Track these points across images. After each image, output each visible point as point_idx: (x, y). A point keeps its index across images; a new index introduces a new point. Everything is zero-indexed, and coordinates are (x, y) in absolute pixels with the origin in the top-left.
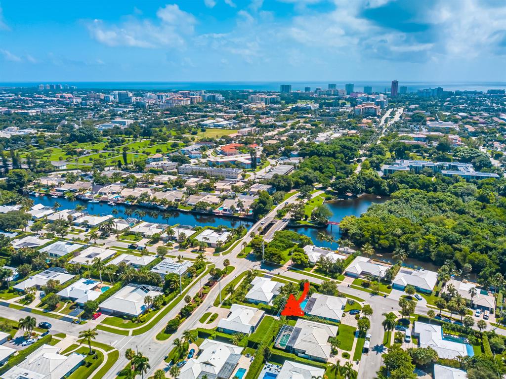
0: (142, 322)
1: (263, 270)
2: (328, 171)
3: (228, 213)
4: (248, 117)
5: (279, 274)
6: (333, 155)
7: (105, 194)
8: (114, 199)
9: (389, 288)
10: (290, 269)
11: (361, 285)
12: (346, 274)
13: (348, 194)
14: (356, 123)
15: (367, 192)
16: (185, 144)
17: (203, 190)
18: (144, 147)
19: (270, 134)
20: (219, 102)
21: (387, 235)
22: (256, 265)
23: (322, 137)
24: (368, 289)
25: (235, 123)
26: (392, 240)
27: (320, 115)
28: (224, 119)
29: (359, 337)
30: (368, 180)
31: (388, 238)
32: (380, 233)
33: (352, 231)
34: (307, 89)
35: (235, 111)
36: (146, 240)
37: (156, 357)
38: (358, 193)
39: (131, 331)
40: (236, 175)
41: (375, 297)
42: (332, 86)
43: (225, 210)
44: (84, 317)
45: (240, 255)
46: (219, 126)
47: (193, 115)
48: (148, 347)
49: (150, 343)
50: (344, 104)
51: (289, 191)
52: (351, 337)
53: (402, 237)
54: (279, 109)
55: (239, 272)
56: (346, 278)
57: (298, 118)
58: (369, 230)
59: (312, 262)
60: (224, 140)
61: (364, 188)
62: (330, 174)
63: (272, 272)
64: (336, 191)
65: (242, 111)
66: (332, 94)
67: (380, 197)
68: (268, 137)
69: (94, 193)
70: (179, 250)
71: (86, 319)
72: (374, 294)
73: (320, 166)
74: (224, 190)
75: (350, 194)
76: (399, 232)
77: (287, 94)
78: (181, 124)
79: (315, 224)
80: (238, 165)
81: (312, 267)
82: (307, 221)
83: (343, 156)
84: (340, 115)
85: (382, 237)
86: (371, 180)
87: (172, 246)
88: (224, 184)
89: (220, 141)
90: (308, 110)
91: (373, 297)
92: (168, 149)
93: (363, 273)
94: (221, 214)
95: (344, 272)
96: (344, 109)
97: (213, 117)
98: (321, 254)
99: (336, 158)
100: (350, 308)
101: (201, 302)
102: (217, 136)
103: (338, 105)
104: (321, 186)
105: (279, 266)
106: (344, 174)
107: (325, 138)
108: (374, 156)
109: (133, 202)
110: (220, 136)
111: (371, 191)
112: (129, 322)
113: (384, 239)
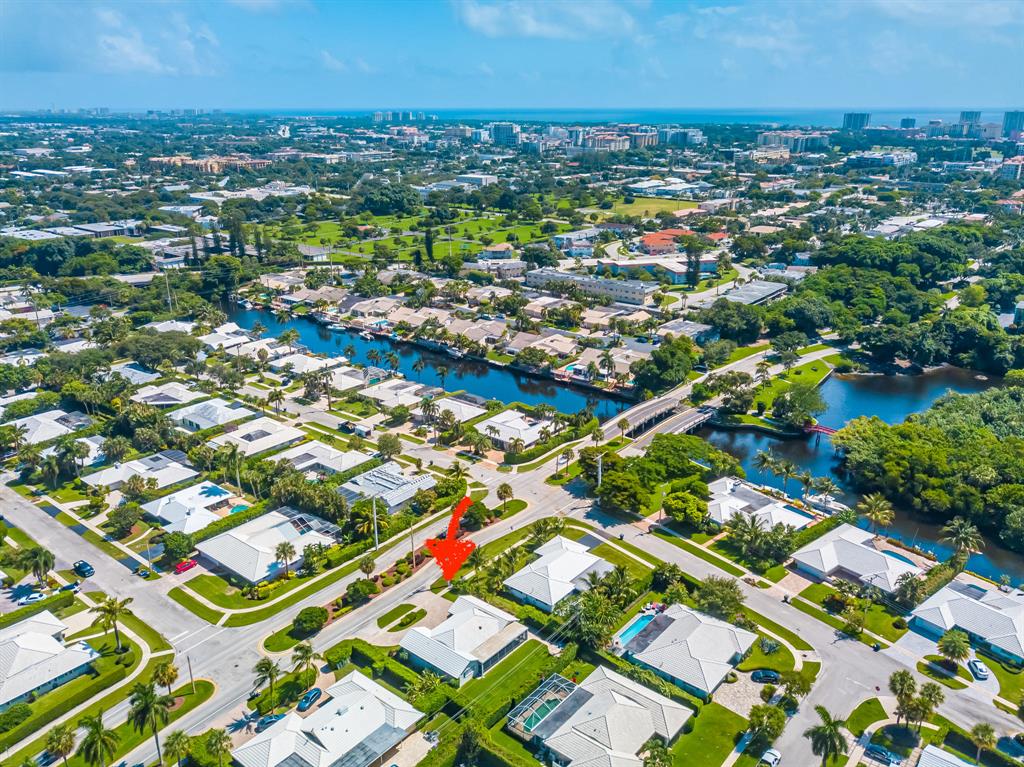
0: (259, 599)
1: (589, 522)
2: (867, 303)
3: (581, 378)
4: (737, 176)
5: (622, 537)
6: (892, 267)
7: (362, 314)
8: (374, 326)
9: (897, 626)
10: (655, 530)
11: (824, 602)
12: (794, 567)
13: (898, 362)
14: (994, 198)
15: (953, 360)
16: (571, 227)
17: (556, 324)
18: (489, 229)
19: (769, 212)
20: (693, 147)
21: (950, 479)
22: (578, 508)
23: (889, 227)
24: (838, 617)
25: (702, 189)
26: (963, 494)
27: (912, 179)
28: (685, 179)
29: (745, 752)
30: (962, 333)
31: (954, 486)
32: (931, 471)
33: (857, 456)
34: (907, 123)
35: (718, 163)
36: (380, 418)
37: (236, 690)
38: (925, 362)
39: (228, 613)
40: (641, 297)
41: (849, 645)
42: (970, 116)
43: (578, 372)
44: (161, 566)
45: (555, 478)
46: (667, 193)
47: (623, 171)
48: (235, 661)
49: (245, 652)
50: (985, 156)
51: (754, 342)
52: (723, 746)
53: (994, 489)
54: (819, 161)
55: (531, 516)
56: (791, 576)
57: (856, 182)
58: (903, 458)
59: (714, 522)
60: (659, 221)
61: (946, 351)
62: (869, 311)
63: (609, 530)
64: (870, 353)
65: (733, 165)
66: (965, 133)
67: (985, 378)
68: (762, 218)
69: (343, 310)
70: (434, 448)
71: (164, 571)
72: (850, 633)
73: (848, 291)
74: (600, 327)
75: (905, 364)
76: (990, 474)
77: (855, 132)
78: (587, 188)
79: (778, 427)
80: (658, 275)
81: (711, 533)
82: (761, 418)
83: (918, 269)
84: (960, 179)
85: (933, 481)
86: (971, 334)
87: (425, 435)
88: (604, 314)
89: (648, 222)
90: (886, 165)
91: (841, 642)
92: (533, 236)
93: (839, 571)
94: (566, 380)
95: (790, 562)
96: (980, 165)
97: (663, 176)
98: (747, 504)
99: (895, 273)
100: (758, 661)
101: (407, 577)
102: (647, 213)
103: (969, 158)
104: (835, 336)
105: (632, 517)
106: (906, 312)
107: (897, 228)
108: (1001, 273)
109: (405, 335)
110: (653, 213)
111: (965, 361)
112: (236, 593)
113: (941, 487)
